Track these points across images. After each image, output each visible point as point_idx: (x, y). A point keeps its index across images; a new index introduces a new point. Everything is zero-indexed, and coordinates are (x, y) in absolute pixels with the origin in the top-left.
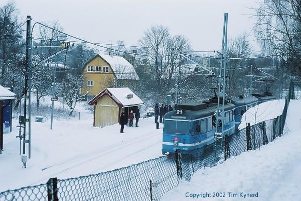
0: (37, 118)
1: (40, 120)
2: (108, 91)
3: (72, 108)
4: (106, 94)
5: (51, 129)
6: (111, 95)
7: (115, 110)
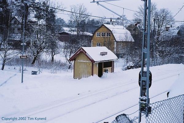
0: (32, 71)
1: (34, 73)
2: (83, 49)
3: (70, 63)
4: (81, 52)
5: (22, 82)
6: (86, 52)
7: (90, 64)
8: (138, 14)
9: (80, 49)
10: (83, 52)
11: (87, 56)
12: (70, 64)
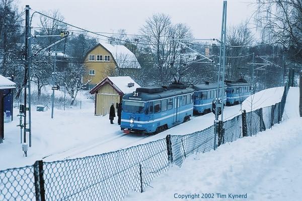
0: (38, 107)
1: (41, 109)
2: (109, 79)
3: (73, 97)
4: (107, 83)
5: (52, 117)
6: (112, 83)
7: (117, 98)
8: (145, 30)
9: (105, 79)
10: (109, 83)
11: (114, 88)
12: (73, 99)
